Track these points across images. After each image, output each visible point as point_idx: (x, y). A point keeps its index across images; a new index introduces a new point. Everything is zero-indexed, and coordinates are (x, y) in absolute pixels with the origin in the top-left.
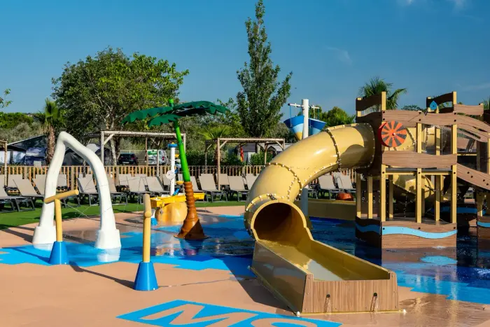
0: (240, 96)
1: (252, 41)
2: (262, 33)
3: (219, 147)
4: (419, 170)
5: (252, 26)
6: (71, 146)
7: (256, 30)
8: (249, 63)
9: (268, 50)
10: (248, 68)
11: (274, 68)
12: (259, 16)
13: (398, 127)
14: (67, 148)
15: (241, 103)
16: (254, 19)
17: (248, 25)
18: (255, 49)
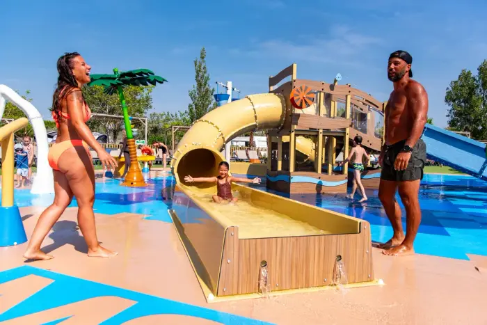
0: (190, 106)
1: (198, 72)
2: (204, 68)
3: (173, 132)
4: (321, 131)
5: (198, 63)
6: (10, 99)
7: (200, 66)
8: (196, 86)
9: (208, 79)
10: (195, 89)
11: (211, 89)
12: (203, 58)
13: (308, 91)
14: (6, 101)
15: (191, 110)
16: (199, 59)
17: (195, 62)
18: (200, 78)
